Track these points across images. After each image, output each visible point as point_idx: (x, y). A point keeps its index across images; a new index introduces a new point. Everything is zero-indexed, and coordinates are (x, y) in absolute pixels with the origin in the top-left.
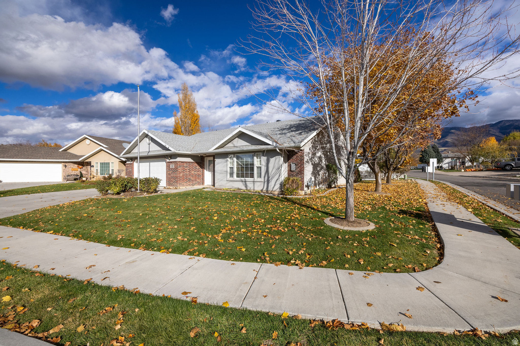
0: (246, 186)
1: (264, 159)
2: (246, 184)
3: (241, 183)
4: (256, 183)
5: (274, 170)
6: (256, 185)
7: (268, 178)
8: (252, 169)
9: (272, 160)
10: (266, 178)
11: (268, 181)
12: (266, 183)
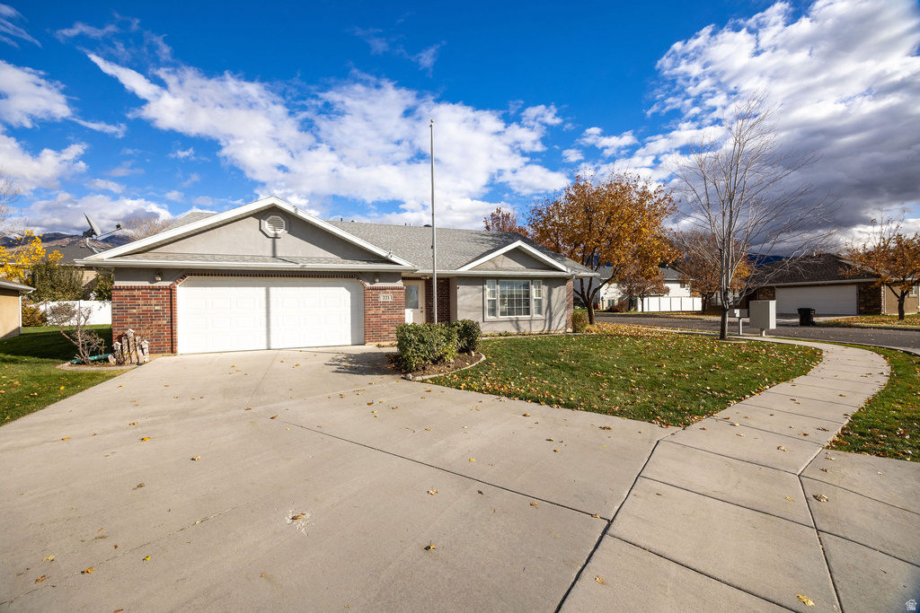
0: (518, 328)
1: (545, 289)
2: (518, 325)
3: (509, 324)
4: (533, 323)
5: (558, 304)
6: (533, 325)
7: (551, 314)
8: (528, 303)
9: (555, 291)
10: (548, 314)
11: (551, 319)
12: (548, 321)
